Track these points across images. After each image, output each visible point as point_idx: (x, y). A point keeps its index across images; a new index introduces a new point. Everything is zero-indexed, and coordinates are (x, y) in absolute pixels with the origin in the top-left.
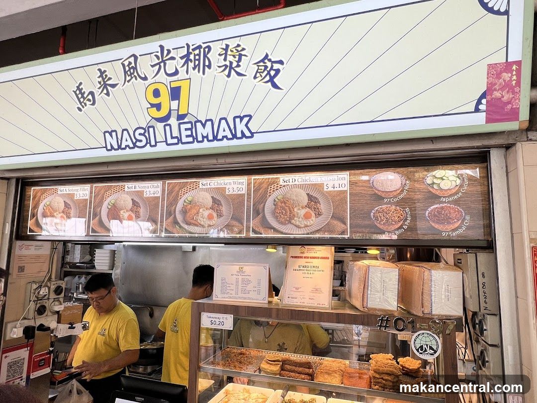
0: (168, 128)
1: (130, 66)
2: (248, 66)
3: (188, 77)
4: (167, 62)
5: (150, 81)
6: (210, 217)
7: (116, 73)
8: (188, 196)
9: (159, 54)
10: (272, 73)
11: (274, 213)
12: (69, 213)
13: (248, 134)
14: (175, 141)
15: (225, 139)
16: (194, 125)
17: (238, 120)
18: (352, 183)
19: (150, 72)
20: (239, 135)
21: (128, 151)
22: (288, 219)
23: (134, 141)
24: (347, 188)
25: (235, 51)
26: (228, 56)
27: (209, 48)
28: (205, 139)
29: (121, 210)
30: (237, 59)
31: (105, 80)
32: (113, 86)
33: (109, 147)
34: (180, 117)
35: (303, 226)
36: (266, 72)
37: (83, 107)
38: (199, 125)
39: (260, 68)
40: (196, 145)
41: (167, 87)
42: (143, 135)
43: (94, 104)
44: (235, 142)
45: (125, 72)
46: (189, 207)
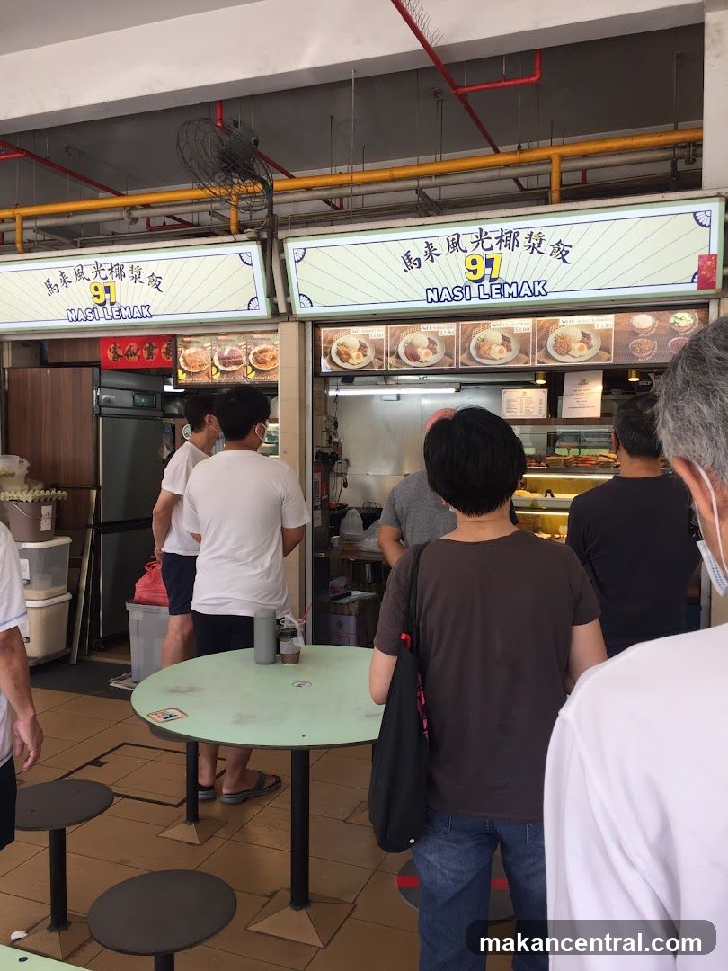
0: (481, 287)
1: (454, 241)
2: (546, 247)
3: (500, 252)
4: (485, 240)
5: (469, 253)
6: (501, 352)
7: (440, 246)
8: (481, 335)
9: (479, 235)
10: (564, 253)
11: (555, 348)
12: (365, 351)
13: (543, 293)
14: (487, 296)
15: (526, 296)
16: (502, 286)
17: (536, 283)
18: (616, 324)
19: (470, 247)
20: (537, 293)
21: (446, 304)
22: (566, 351)
23: (452, 296)
24: (612, 327)
25: (537, 237)
26: (532, 240)
27: (518, 234)
28: (511, 296)
29: (418, 347)
30: (538, 242)
31: (431, 250)
32: (438, 255)
33: (430, 300)
34: (492, 280)
35: (577, 356)
36: (559, 252)
37: (409, 269)
38: (506, 286)
39: (555, 249)
40: (503, 300)
41: (483, 258)
42: (460, 292)
43: (419, 267)
44: (533, 298)
45: (449, 246)
46: (482, 343)
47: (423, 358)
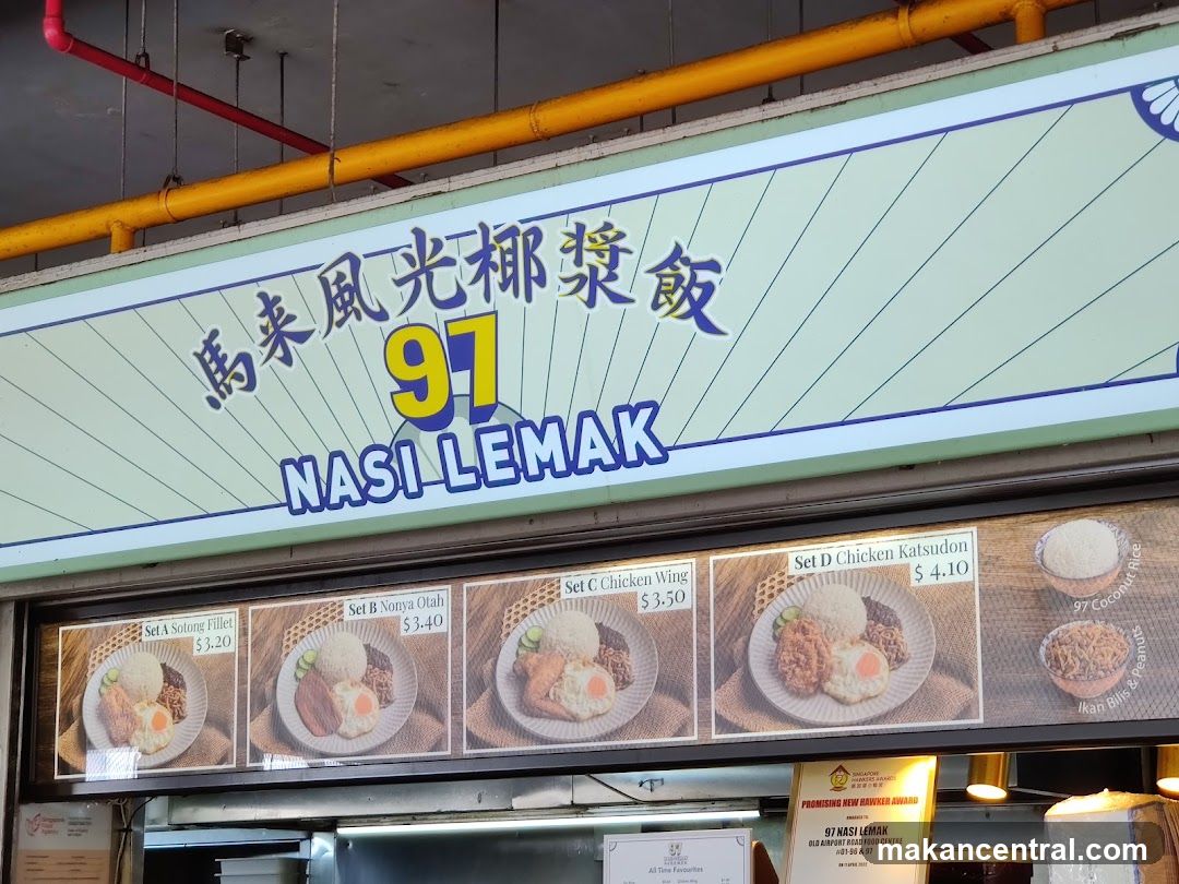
0: (448, 444)
1: (342, 284)
2: (637, 279)
3: (489, 308)
4: (436, 271)
5: (395, 320)
6: (596, 689)
7: (305, 305)
9: (414, 252)
10: (696, 293)
11: (774, 664)
12: (179, 702)
13: (653, 452)
14: (470, 479)
15: (597, 468)
16: (514, 433)
17: (624, 417)
18: (986, 562)
19: (392, 301)
20: (632, 456)
21: (348, 513)
22: (814, 680)
23: (363, 483)
24: (972, 576)
25: (600, 240)
26: (585, 253)
27: (537, 234)
28: (547, 472)
29: (336, 681)
30: (606, 260)
31: (280, 322)
32: (301, 337)
33: (297, 504)
34: (479, 414)
35: (855, 697)
36: (680, 292)
37: (224, 397)
38: (527, 433)
39: (665, 280)
40: (524, 489)
41: (439, 336)
42: (385, 465)
43: (251, 387)
44: (623, 476)
45: (330, 301)
46: (534, 659)
47: (350, 724)
